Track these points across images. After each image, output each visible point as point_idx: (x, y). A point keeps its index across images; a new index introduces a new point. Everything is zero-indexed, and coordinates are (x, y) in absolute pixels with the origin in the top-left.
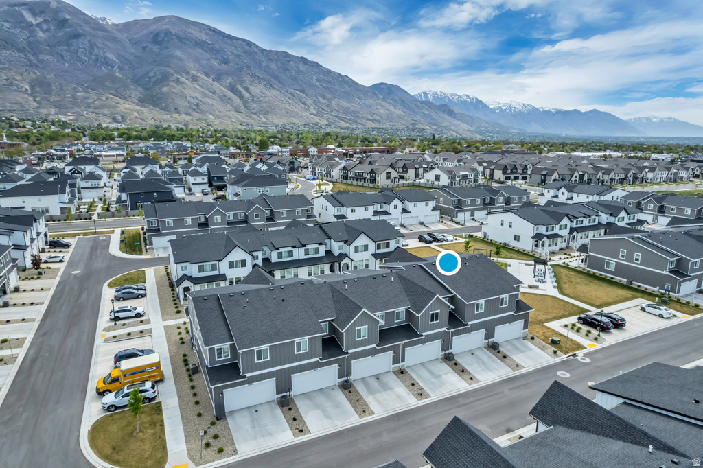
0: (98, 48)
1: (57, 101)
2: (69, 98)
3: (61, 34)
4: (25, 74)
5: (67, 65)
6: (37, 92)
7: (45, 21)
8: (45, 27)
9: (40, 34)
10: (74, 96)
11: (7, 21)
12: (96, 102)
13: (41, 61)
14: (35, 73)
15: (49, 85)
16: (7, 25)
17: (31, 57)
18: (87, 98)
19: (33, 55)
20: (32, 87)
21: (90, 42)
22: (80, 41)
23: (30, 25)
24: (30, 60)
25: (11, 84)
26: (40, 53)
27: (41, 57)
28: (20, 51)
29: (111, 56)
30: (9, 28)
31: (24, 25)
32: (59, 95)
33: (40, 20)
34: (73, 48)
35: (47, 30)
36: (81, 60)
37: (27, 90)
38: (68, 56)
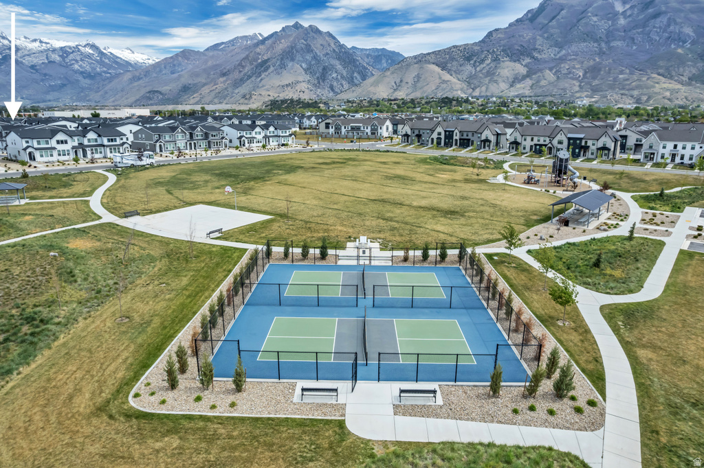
0: (676, 23)
1: (598, 85)
2: (610, 81)
3: (641, 17)
4: (585, 62)
5: (634, 48)
6: (587, 78)
7: (632, 7)
8: (629, 13)
9: (622, 21)
10: (615, 79)
11: (596, 15)
12: (633, 84)
13: (610, 48)
14: (595, 60)
15: (600, 70)
16: (595, 19)
17: (603, 45)
18: (627, 80)
19: (606, 43)
20: (585, 73)
21: (669, 19)
22: (658, 20)
23: (616, 14)
24: (601, 49)
25: (570, 73)
26: (613, 40)
27: (614, 44)
28: (596, 41)
29: (688, 31)
30: (596, 22)
31: (610, 15)
32: (602, 79)
33: (628, 6)
34: (648, 29)
35: (630, 16)
36: (651, 41)
37: (580, 76)
38: (639, 38)
